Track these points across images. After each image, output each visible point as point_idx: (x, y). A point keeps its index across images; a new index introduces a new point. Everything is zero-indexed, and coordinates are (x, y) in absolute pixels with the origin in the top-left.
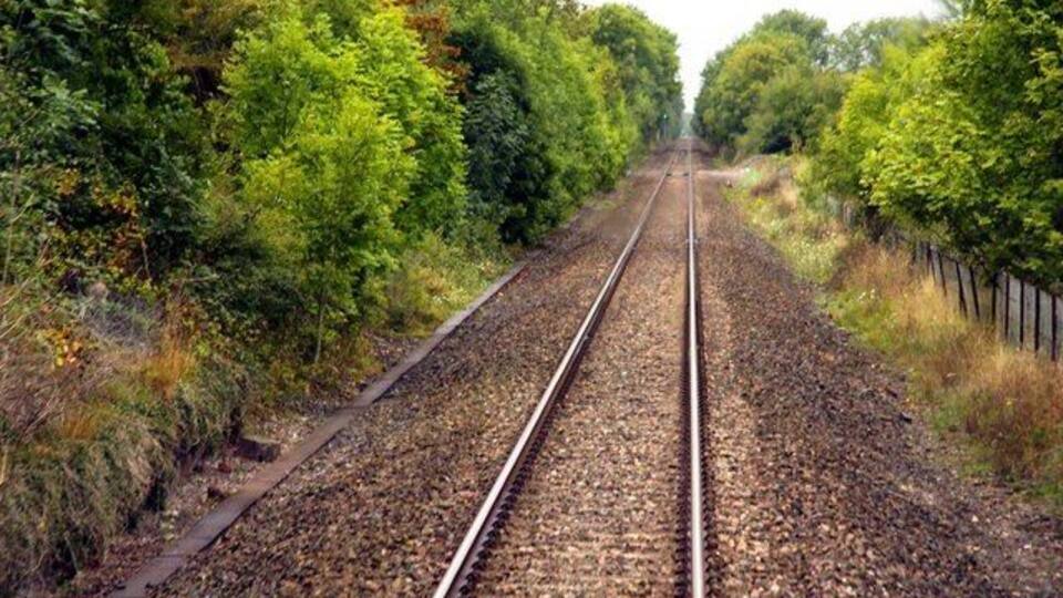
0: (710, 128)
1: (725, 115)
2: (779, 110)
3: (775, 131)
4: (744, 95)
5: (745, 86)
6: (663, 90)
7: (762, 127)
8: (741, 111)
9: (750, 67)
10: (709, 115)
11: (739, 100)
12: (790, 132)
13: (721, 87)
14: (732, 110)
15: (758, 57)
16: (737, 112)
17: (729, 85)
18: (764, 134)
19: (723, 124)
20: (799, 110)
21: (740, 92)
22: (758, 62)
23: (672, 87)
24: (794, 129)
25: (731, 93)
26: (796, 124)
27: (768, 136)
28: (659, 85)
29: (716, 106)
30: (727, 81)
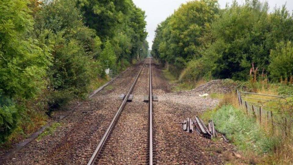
0: (162, 55)
1: (173, 45)
2: (229, 39)
3: (225, 57)
4: (186, 33)
5: (186, 27)
6: (138, 36)
7: (214, 54)
8: (184, 43)
9: (190, 15)
10: (162, 45)
11: (182, 36)
12: (241, 58)
13: (171, 28)
14: (178, 42)
15: (195, 8)
16: (181, 44)
17: (176, 26)
18: (216, 60)
19: (172, 51)
20: (249, 39)
21: (183, 31)
22: (195, 12)
23: (142, 34)
24: (245, 56)
25: (177, 32)
26: (246, 51)
27: (219, 62)
28: (136, 33)
29: (167, 40)
30: (175, 24)
